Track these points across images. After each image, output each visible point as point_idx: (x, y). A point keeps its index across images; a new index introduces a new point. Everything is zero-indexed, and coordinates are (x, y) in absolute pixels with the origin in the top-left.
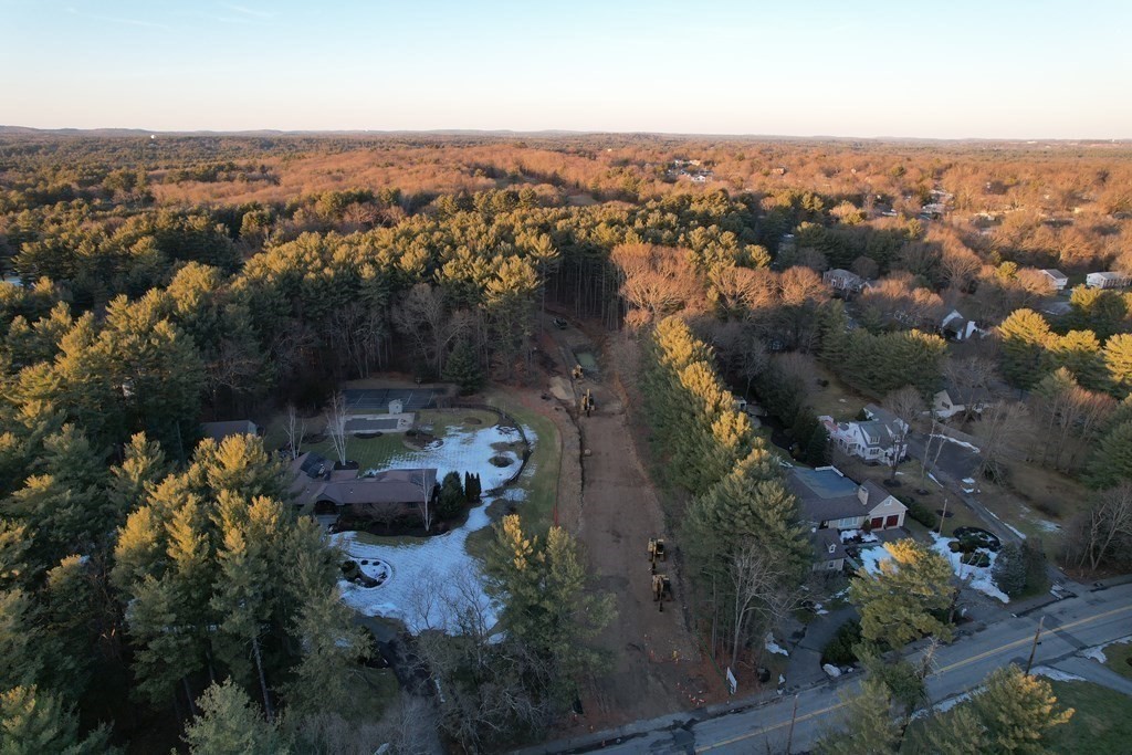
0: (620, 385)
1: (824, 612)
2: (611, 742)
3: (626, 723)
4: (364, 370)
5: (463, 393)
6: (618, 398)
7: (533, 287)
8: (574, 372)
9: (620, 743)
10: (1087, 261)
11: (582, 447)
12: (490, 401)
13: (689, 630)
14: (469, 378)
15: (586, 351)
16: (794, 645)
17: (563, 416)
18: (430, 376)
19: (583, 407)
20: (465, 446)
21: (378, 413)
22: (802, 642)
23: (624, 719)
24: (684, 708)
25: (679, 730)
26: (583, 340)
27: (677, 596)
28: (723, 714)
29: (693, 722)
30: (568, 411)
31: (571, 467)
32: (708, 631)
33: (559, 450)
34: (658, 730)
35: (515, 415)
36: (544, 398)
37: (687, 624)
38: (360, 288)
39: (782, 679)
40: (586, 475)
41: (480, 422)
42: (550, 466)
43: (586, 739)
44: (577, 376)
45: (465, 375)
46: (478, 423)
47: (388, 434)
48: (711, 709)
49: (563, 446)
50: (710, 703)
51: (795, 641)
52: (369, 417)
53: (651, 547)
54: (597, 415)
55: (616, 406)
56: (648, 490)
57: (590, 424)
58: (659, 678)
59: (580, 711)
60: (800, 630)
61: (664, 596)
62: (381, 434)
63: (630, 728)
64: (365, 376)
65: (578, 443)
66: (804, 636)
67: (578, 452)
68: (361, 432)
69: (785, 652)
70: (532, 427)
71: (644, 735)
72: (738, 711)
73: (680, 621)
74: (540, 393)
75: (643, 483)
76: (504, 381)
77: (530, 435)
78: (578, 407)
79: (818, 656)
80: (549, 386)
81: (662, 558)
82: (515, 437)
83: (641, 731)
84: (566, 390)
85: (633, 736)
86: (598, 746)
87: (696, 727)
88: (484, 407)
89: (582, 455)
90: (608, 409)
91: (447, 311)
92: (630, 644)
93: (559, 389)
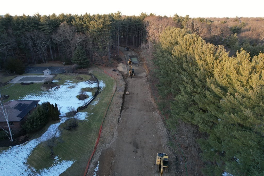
0: (146, 67)
6: (145, 71)
8: (128, 62)
11: (126, 90)
12: (90, 71)
14: (82, 61)
15: (135, 57)
17: (120, 77)
20: (69, 89)
21: (39, 75)
26: (134, 53)
30: (122, 75)
31: (118, 101)
33: (114, 92)
35: (99, 77)
36: (113, 70)
40: (125, 105)
41: (82, 79)
42: (107, 100)
44: (129, 64)
47: (36, 83)
49: (116, 90)
52: (34, 76)
54: (135, 77)
55: (144, 74)
57: (131, 81)
62: (33, 83)
65: (124, 89)
68: (24, 82)
70: (104, 81)
77: (102, 85)
78: (127, 74)
80: (117, 67)
82: (94, 85)
84: (124, 68)
88: (87, 73)
89: (124, 94)
90: (140, 75)
93: (121, 68)
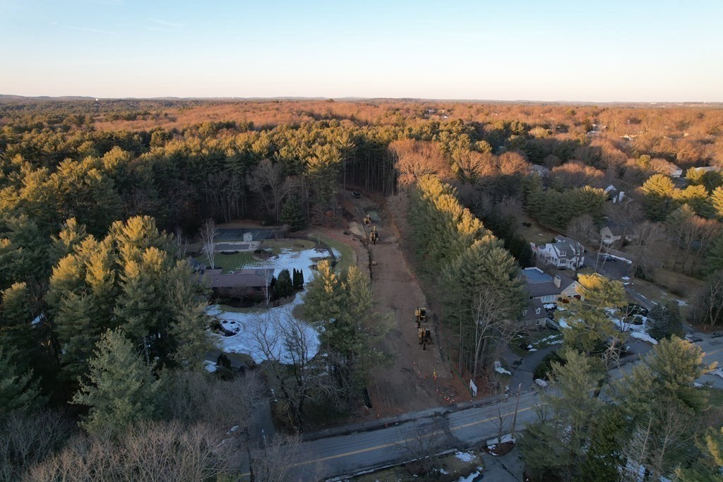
0: (395, 227)
1: (534, 350)
2: (391, 425)
3: (401, 413)
4: (228, 217)
5: (293, 230)
6: (394, 234)
7: (338, 161)
8: (365, 220)
9: (398, 425)
10: (694, 160)
11: (370, 260)
12: (310, 235)
13: (443, 360)
14: (296, 220)
15: (373, 210)
16: (515, 368)
17: (358, 243)
18: (272, 221)
19: (371, 239)
20: (293, 259)
21: (236, 241)
22: (520, 367)
23: (401, 411)
24: (441, 404)
25: (438, 417)
26: (370, 203)
27: (435, 341)
28: (468, 408)
29: (447, 412)
30: (361, 241)
31: (364, 271)
32: (456, 360)
33: (355, 262)
34: (424, 417)
35: (327, 243)
36: (345, 234)
37: (442, 357)
38: (226, 163)
39: (507, 388)
40: (373, 276)
41: (303, 246)
43: (375, 423)
44: (367, 222)
45: (293, 219)
46: (303, 247)
47: (243, 253)
48: (460, 405)
49: (358, 259)
50: (459, 402)
51: (515, 366)
52: (231, 243)
53: (417, 313)
54: (380, 243)
55: (393, 239)
56: (414, 284)
57: (376, 249)
58: (423, 388)
59: (370, 406)
60: (518, 360)
61: (426, 341)
62: (237, 252)
63: (405, 417)
64: (228, 221)
65: (368, 258)
66: (521, 363)
67: (368, 263)
68: (225, 251)
69: (509, 373)
70: (338, 249)
71: (414, 420)
72: (477, 406)
73: (438, 355)
74: (343, 231)
75: (411, 280)
76: (320, 225)
77: (336, 253)
78: (368, 239)
79: (532, 375)
80: (348, 228)
81: (424, 320)
82: (326, 254)
83: (412, 418)
84: (360, 230)
85: (407, 421)
86: (383, 427)
87: (450, 416)
88: (306, 238)
89: (370, 265)
90: (387, 240)
91: (282, 178)
92: (403, 368)
93: (355, 229)
